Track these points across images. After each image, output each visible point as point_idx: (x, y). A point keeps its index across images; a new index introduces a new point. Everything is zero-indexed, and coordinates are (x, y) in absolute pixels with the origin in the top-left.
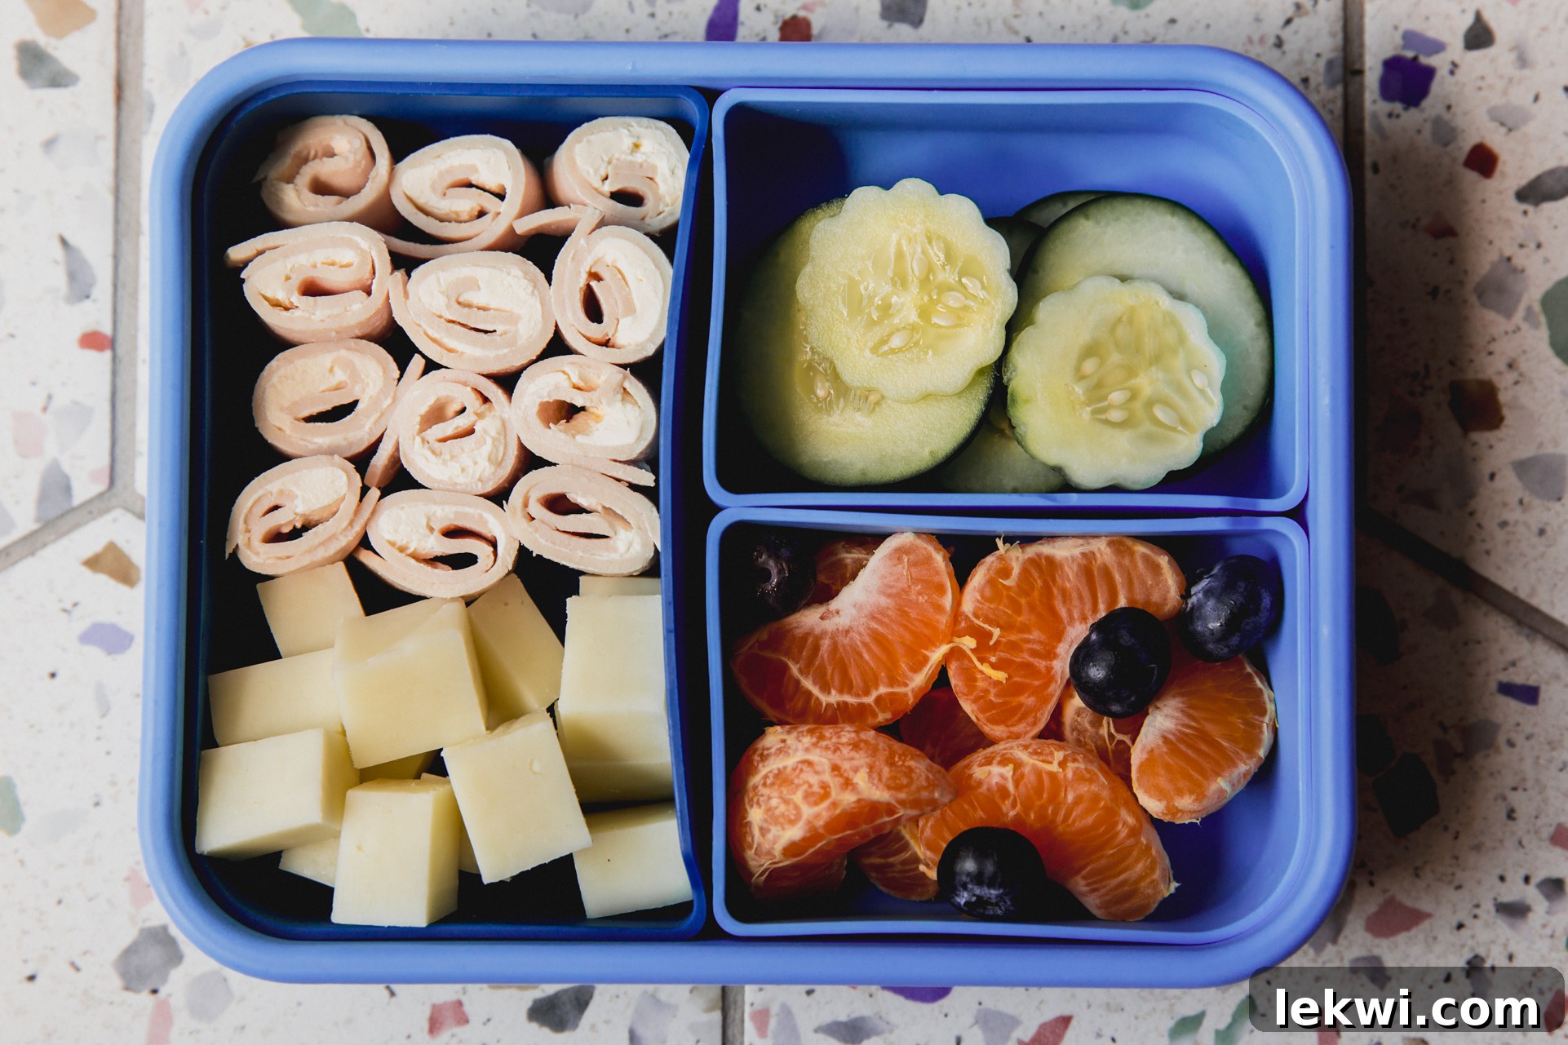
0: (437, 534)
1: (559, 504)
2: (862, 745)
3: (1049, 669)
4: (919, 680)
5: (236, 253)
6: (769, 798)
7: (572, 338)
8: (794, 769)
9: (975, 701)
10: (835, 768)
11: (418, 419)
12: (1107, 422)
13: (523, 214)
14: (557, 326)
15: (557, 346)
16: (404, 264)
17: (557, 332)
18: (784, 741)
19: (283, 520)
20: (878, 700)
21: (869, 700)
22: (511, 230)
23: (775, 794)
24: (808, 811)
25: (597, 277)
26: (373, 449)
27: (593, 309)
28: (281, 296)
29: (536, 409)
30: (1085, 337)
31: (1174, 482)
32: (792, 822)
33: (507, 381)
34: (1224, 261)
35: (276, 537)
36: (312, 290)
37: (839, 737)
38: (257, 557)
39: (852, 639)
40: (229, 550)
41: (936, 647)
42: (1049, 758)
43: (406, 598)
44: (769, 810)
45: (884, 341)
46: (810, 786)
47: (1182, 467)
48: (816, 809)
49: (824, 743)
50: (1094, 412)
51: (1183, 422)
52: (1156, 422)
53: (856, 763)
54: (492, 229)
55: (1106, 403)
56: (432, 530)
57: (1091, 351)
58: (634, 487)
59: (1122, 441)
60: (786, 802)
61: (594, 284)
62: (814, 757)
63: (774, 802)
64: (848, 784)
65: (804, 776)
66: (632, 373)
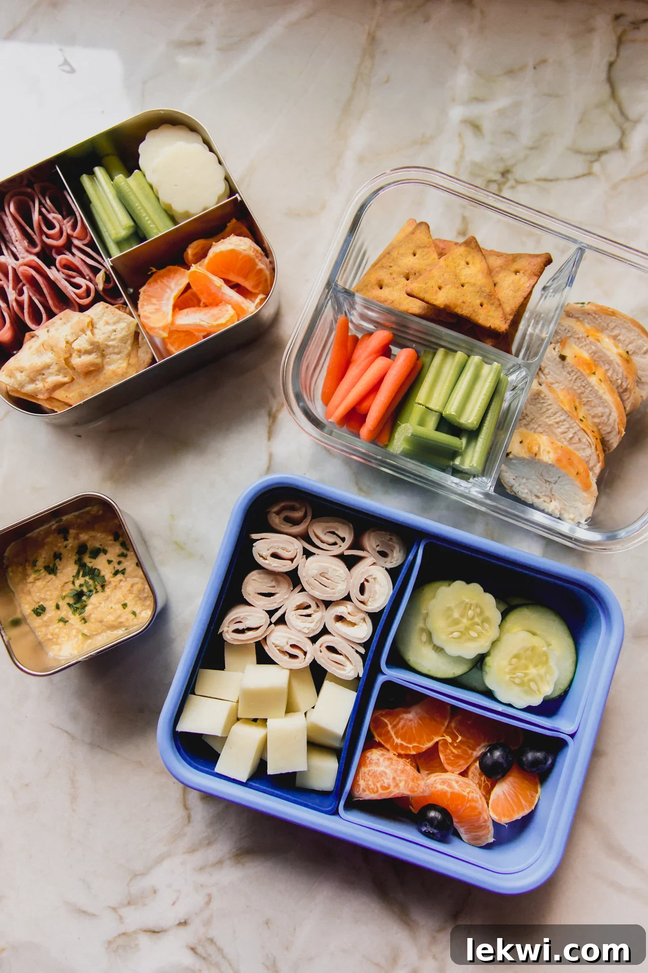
0: (289, 646)
1: (332, 649)
2: (405, 771)
3: (472, 754)
4: (430, 744)
5: (254, 536)
6: (369, 780)
7: (353, 597)
8: (380, 774)
9: (445, 756)
10: (394, 778)
11: (295, 606)
12: (514, 683)
13: (348, 549)
14: (349, 592)
15: (348, 598)
16: (307, 554)
17: (349, 594)
18: (378, 760)
19: (240, 626)
20: (413, 747)
21: (410, 746)
22: (343, 553)
23: (371, 779)
24: (380, 791)
25: (367, 581)
26: (276, 610)
27: (362, 590)
28: (264, 554)
29: (334, 616)
30: (515, 651)
31: (529, 709)
32: (374, 793)
33: (327, 604)
34: (568, 637)
35: (237, 631)
36: (275, 556)
37: (398, 766)
38: (229, 636)
39: (411, 724)
40: (220, 631)
41: (438, 736)
42: (464, 790)
43: (272, 662)
44: (367, 784)
45: (452, 633)
46: (384, 782)
47: (533, 705)
48: (383, 792)
49: (392, 767)
50: (511, 678)
51: (539, 691)
52: (530, 687)
53: (401, 778)
54: (337, 550)
55: (515, 676)
56: (287, 643)
57: (517, 656)
58: (357, 652)
59: (517, 690)
60: (374, 785)
61: (365, 583)
62: (388, 771)
63: (370, 783)
64: (397, 785)
65: (383, 778)
66: (368, 615)
